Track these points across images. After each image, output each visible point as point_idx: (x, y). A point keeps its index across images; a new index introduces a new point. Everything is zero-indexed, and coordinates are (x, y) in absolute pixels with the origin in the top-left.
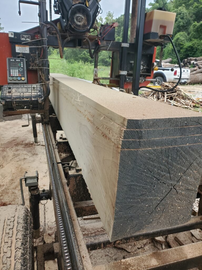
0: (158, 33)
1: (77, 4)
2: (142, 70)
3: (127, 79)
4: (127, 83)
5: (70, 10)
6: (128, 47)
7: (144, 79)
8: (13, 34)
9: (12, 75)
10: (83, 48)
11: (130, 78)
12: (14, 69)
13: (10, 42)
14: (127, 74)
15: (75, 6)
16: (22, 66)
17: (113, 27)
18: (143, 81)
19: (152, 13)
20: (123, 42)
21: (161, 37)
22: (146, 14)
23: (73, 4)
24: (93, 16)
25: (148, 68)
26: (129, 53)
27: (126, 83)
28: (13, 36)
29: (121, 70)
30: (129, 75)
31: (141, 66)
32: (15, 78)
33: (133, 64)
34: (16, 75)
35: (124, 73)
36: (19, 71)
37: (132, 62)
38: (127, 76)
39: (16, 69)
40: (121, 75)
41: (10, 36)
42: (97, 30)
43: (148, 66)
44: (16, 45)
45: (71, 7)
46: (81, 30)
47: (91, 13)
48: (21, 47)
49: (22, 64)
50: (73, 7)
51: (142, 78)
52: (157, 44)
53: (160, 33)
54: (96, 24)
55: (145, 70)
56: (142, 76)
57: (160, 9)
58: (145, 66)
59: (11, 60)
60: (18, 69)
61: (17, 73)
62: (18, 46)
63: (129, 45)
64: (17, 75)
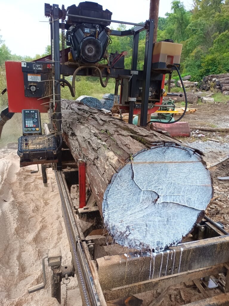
0: (165, 63)
1: (88, 37)
2: (151, 96)
3: (137, 106)
4: (137, 109)
5: (82, 42)
6: (138, 74)
7: (153, 105)
8: (26, 64)
9: (27, 126)
10: (93, 76)
11: (139, 104)
12: (29, 120)
13: (23, 71)
14: (136, 100)
15: (86, 39)
16: (36, 117)
17: (122, 55)
18: (152, 107)
19: (159, 45)
20: (132, 70)
21: (169, 66)
22: (154, 45)
23: (84, 37)
24: (103, 47)
25: (157, 94)
26: (138, 80)
27: (135, 109)
28: (25, 66)
29: (130, 97)
30: (138, 101)
31: (150, 92)
32: (30, 129)
33: (142, 91)
34: (30, 126)
35: (134, 99)
36: (33, 122)
37: (141, 88)
38: (137, 102)
39: (31, 120)
40: (130, 101)
41: (23, 65)
42: (107, 59)
43: (156, 92)
44: (28, 74)
45: (83, 40)
46: (92, 60)
47: (102, 45)
48: (32, 76)
49: (36, 115)
50: (84, 40)
51: (151, 104)
52: (165, 72)
53: (168, 63)
54: (106, 54)
55: (154, 96)
56: (151, 102)
57: (167, 40)
58: (153, 92)
59: (26, 112)
60: (32, 120)
61: (32, 124)
62: (31, 75)
63: (138, 73)
64: (32, 126)
